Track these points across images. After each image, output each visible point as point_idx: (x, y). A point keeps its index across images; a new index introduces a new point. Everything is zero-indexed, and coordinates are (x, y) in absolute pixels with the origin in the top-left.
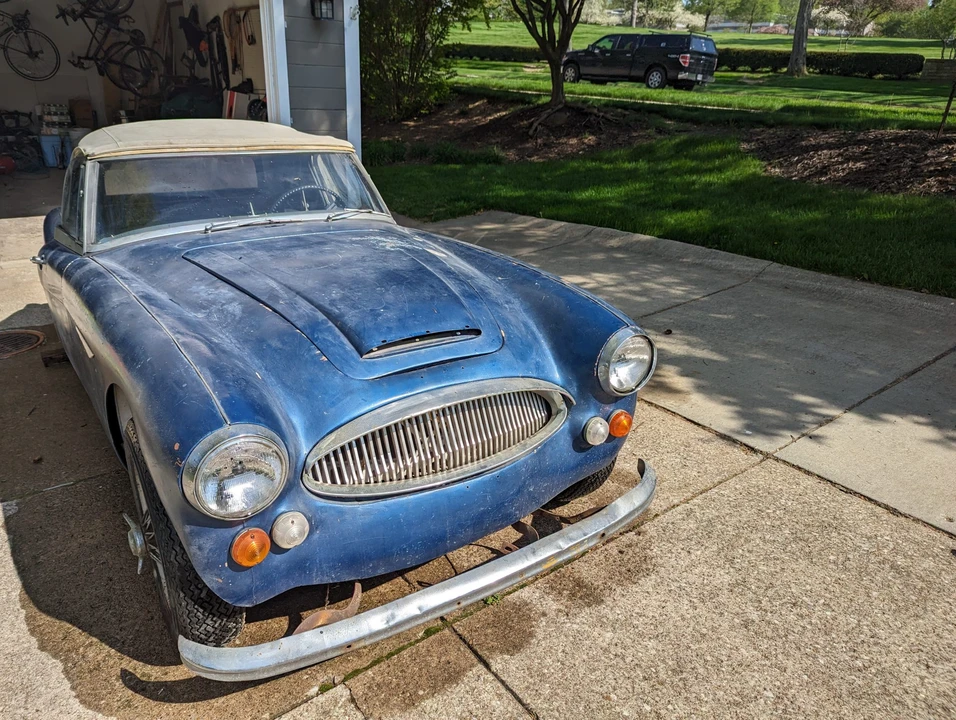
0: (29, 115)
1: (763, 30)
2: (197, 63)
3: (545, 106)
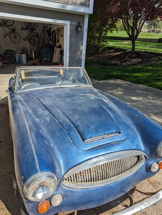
0: (14, 51)
2: (50, 41)
3: (130, 52)
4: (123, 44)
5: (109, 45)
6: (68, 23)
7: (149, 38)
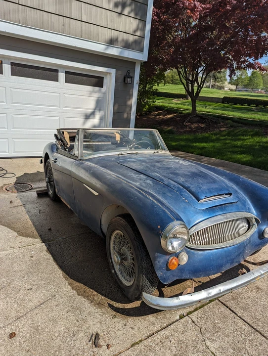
1: (257, 92)
3: (188, 114)
4: (172, 103)
5: (156, 103)
6: (113, 71)
7: (208, 96)
